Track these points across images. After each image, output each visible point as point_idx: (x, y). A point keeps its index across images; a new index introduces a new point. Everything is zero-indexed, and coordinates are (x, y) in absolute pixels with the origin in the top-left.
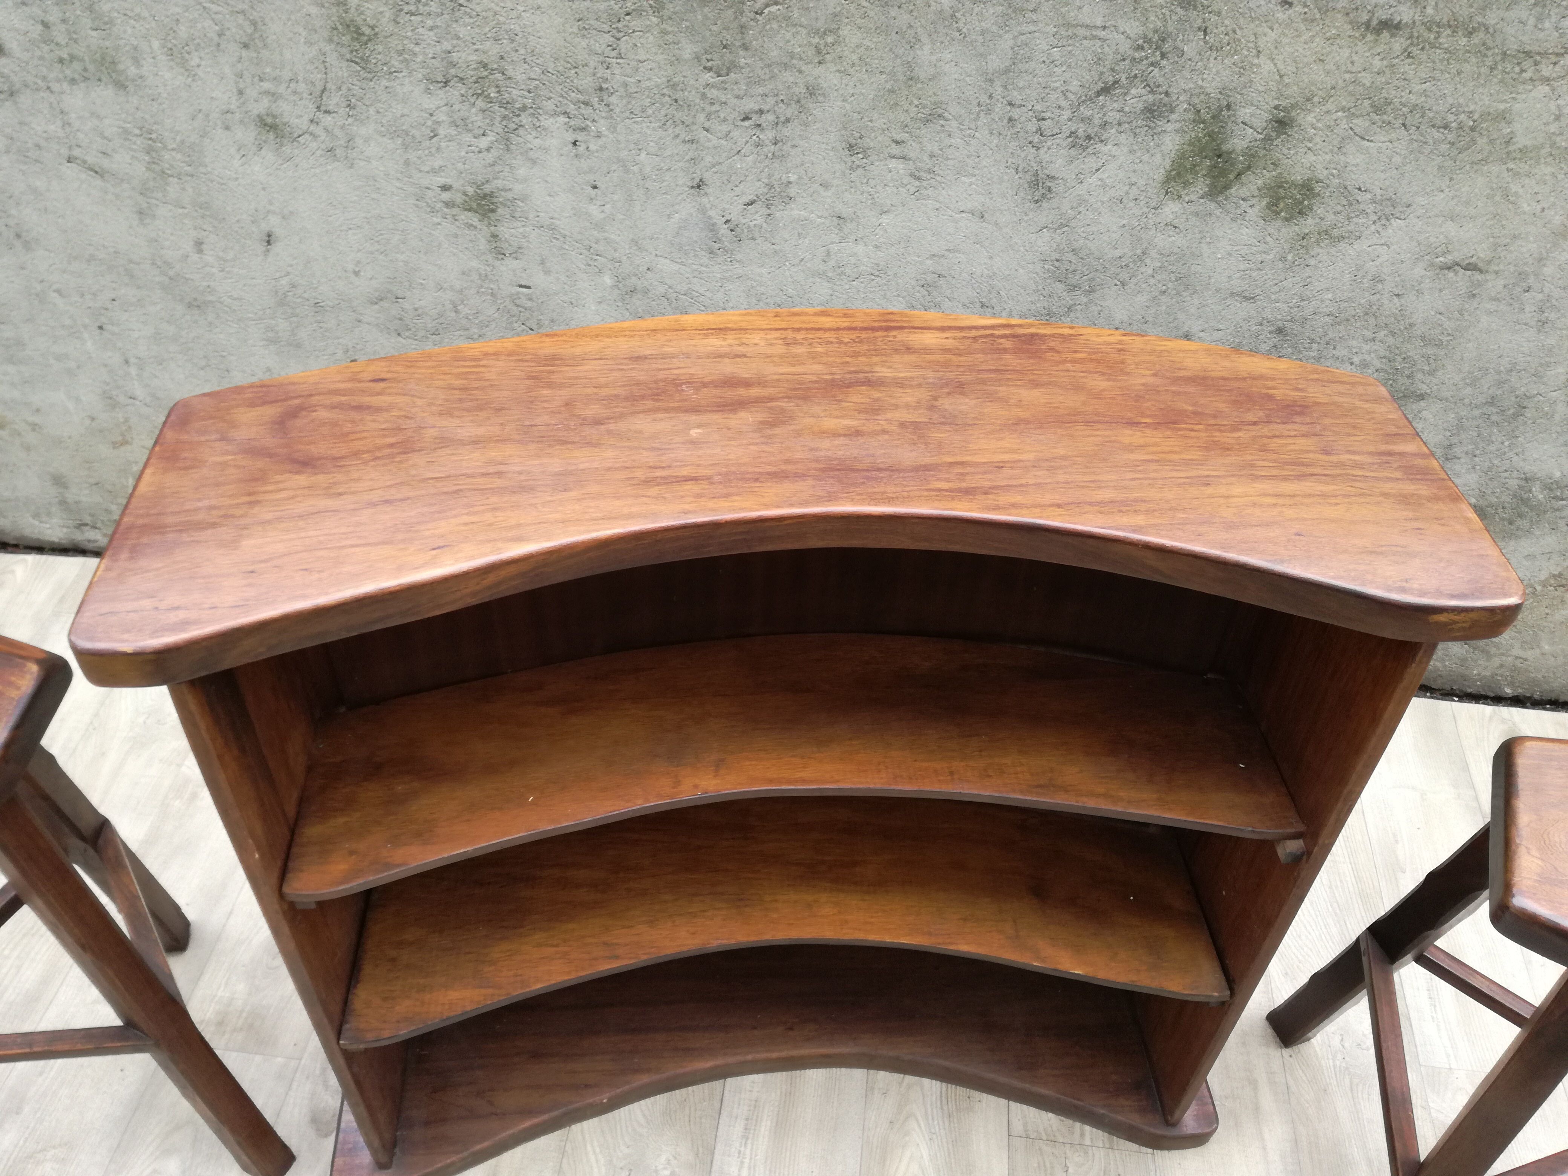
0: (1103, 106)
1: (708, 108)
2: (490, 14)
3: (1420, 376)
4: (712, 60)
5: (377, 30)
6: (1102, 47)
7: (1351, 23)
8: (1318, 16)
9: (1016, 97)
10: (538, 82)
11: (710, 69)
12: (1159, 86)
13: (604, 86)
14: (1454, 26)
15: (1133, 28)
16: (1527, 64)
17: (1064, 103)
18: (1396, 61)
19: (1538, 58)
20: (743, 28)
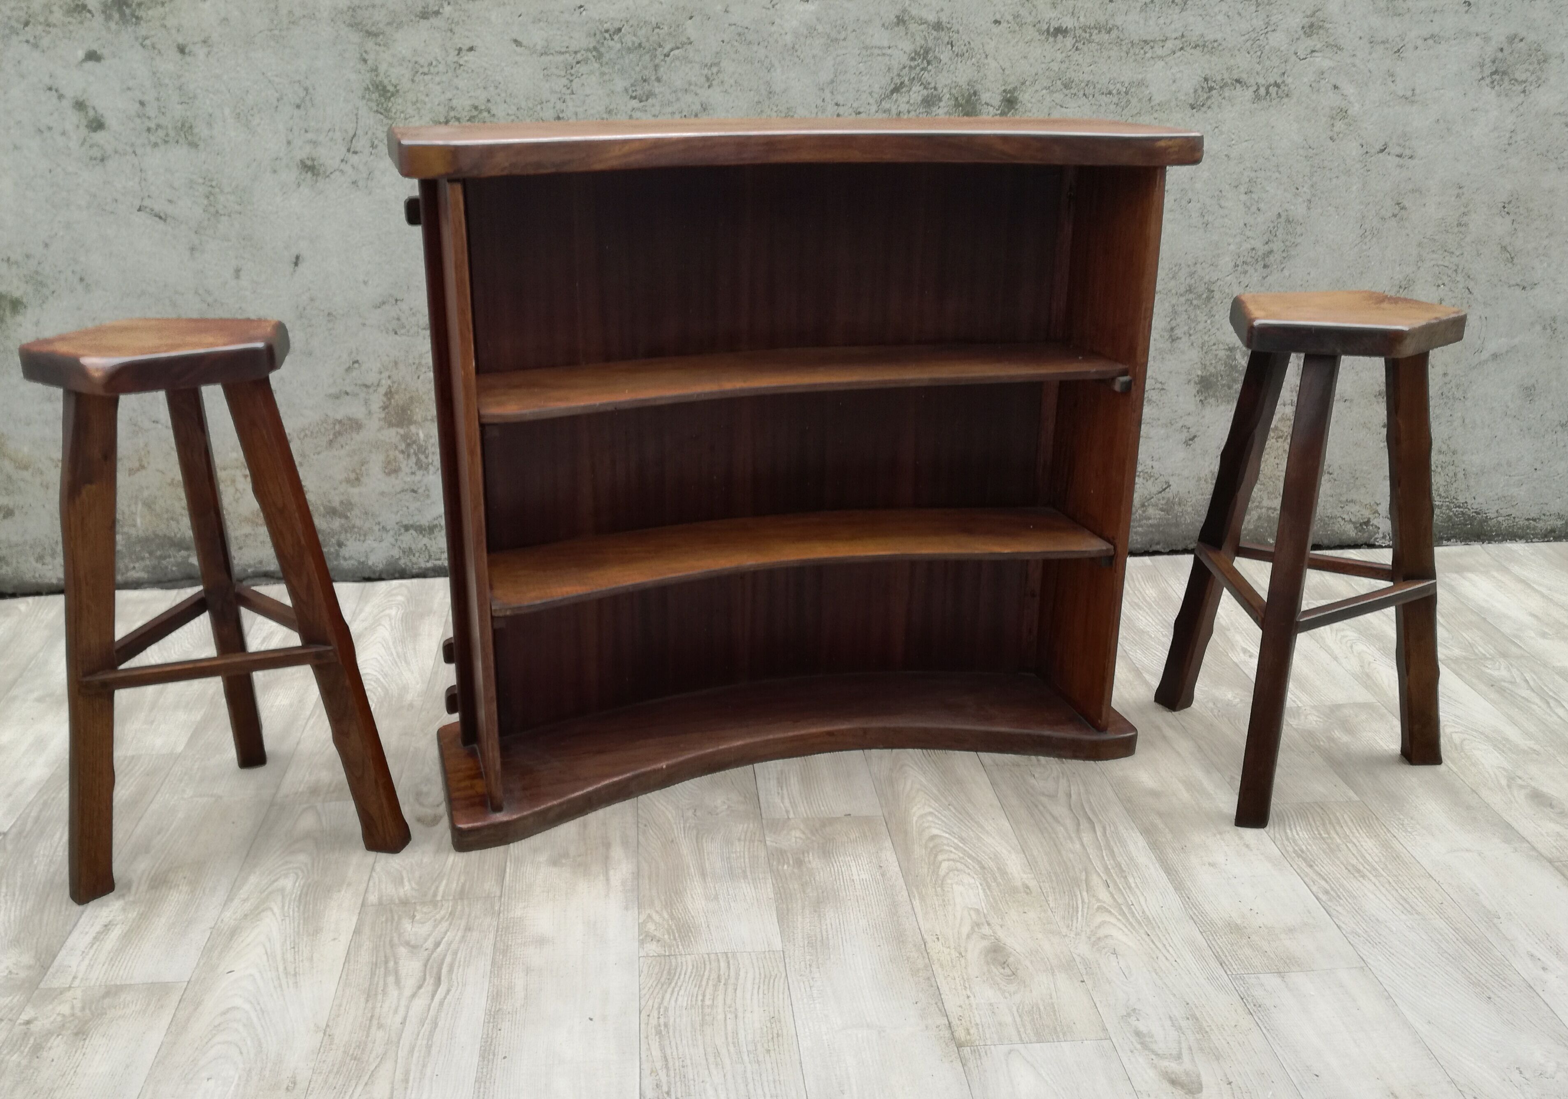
0: (896, 100)
4: (636, 91)
5: (398, 87)
6: (889, 60)
7: (1038, 30)
8: (1017, 28)
9: (840, 99)
11: (635, 98)
12: (929, 84)
13: (561, 115)
14: (1099, 28)
15: (907, 46)
16: (1147, 48)
18: (1070, 53)
19: (1152, 44)
20: (656, 67)
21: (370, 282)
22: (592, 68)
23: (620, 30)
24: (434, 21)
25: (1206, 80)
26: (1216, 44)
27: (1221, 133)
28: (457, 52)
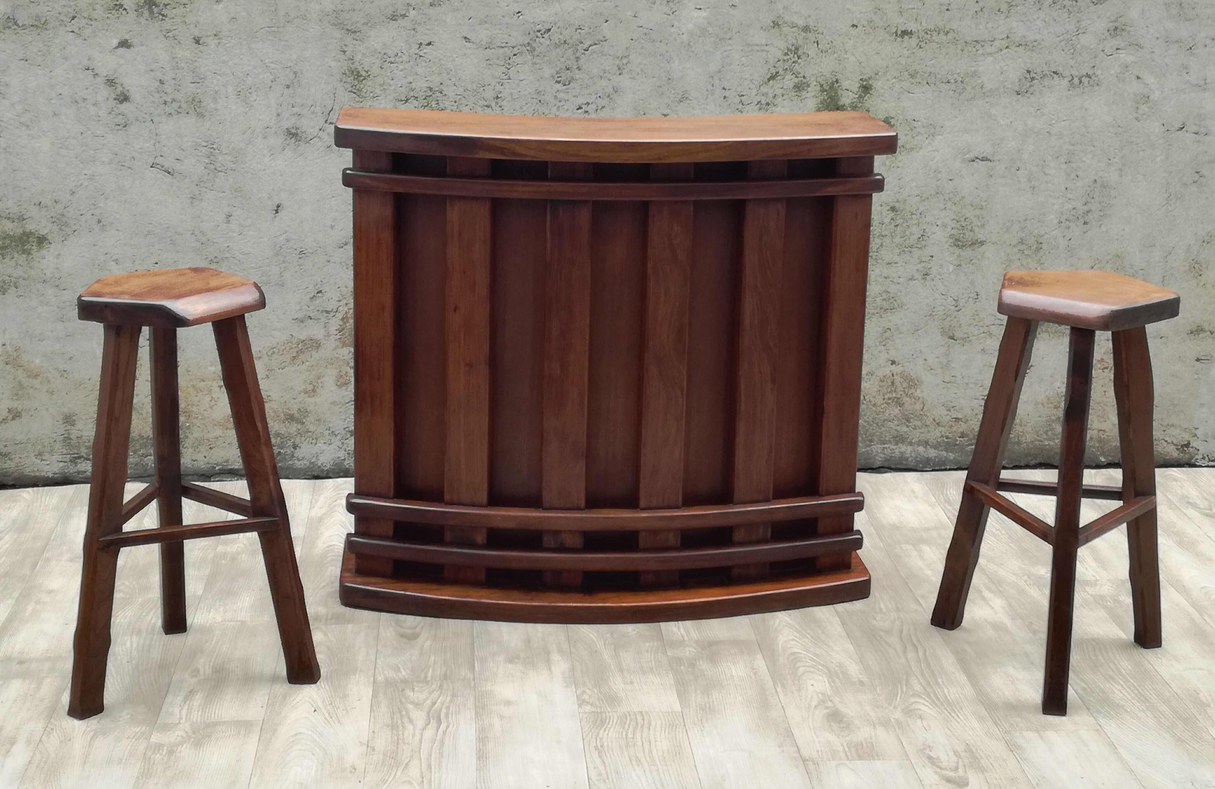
0: (772, 87)
1: (558, 104)
2: (437, 60)
3: (976, 229)
4: (561, 77)
5: (369, 73)
6: (767, 55)
7: (888, 32)
8: (871, 31)
9: (726, 85)
10: (460, 97)
11: (559, 82)
12: (799, 73)
13: (499, 96)
14: (938, 31)
15: (781, 44)
16: (978, 46)
17: (752, 86)
18: (915, 50)
19: (982, 43)
20: (578, 59)
21: (336, 227)
22: (526, 59)
23: (549, 30)
24: (401, 22)
25: (1029, 72)
26: (1035, 44)
27: (1043, 114)
28: (418, 46)
